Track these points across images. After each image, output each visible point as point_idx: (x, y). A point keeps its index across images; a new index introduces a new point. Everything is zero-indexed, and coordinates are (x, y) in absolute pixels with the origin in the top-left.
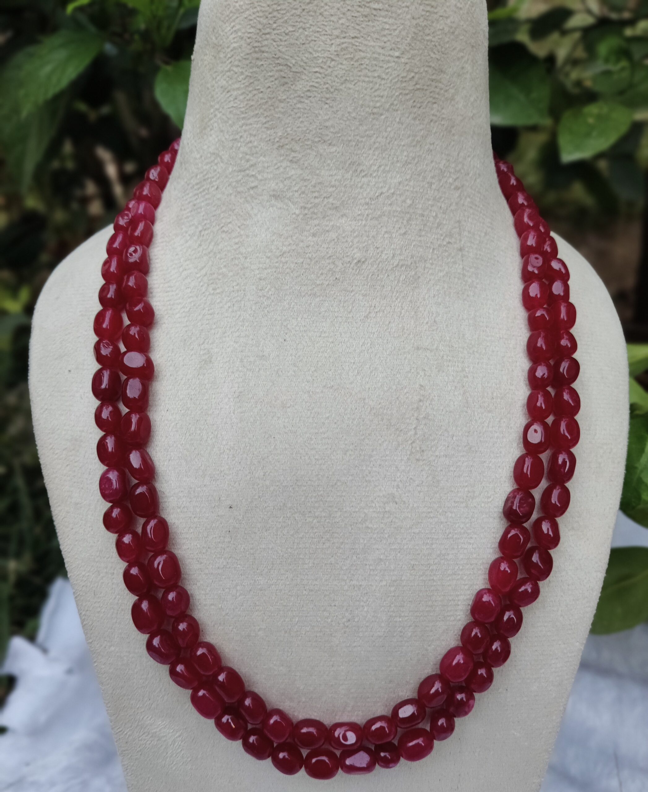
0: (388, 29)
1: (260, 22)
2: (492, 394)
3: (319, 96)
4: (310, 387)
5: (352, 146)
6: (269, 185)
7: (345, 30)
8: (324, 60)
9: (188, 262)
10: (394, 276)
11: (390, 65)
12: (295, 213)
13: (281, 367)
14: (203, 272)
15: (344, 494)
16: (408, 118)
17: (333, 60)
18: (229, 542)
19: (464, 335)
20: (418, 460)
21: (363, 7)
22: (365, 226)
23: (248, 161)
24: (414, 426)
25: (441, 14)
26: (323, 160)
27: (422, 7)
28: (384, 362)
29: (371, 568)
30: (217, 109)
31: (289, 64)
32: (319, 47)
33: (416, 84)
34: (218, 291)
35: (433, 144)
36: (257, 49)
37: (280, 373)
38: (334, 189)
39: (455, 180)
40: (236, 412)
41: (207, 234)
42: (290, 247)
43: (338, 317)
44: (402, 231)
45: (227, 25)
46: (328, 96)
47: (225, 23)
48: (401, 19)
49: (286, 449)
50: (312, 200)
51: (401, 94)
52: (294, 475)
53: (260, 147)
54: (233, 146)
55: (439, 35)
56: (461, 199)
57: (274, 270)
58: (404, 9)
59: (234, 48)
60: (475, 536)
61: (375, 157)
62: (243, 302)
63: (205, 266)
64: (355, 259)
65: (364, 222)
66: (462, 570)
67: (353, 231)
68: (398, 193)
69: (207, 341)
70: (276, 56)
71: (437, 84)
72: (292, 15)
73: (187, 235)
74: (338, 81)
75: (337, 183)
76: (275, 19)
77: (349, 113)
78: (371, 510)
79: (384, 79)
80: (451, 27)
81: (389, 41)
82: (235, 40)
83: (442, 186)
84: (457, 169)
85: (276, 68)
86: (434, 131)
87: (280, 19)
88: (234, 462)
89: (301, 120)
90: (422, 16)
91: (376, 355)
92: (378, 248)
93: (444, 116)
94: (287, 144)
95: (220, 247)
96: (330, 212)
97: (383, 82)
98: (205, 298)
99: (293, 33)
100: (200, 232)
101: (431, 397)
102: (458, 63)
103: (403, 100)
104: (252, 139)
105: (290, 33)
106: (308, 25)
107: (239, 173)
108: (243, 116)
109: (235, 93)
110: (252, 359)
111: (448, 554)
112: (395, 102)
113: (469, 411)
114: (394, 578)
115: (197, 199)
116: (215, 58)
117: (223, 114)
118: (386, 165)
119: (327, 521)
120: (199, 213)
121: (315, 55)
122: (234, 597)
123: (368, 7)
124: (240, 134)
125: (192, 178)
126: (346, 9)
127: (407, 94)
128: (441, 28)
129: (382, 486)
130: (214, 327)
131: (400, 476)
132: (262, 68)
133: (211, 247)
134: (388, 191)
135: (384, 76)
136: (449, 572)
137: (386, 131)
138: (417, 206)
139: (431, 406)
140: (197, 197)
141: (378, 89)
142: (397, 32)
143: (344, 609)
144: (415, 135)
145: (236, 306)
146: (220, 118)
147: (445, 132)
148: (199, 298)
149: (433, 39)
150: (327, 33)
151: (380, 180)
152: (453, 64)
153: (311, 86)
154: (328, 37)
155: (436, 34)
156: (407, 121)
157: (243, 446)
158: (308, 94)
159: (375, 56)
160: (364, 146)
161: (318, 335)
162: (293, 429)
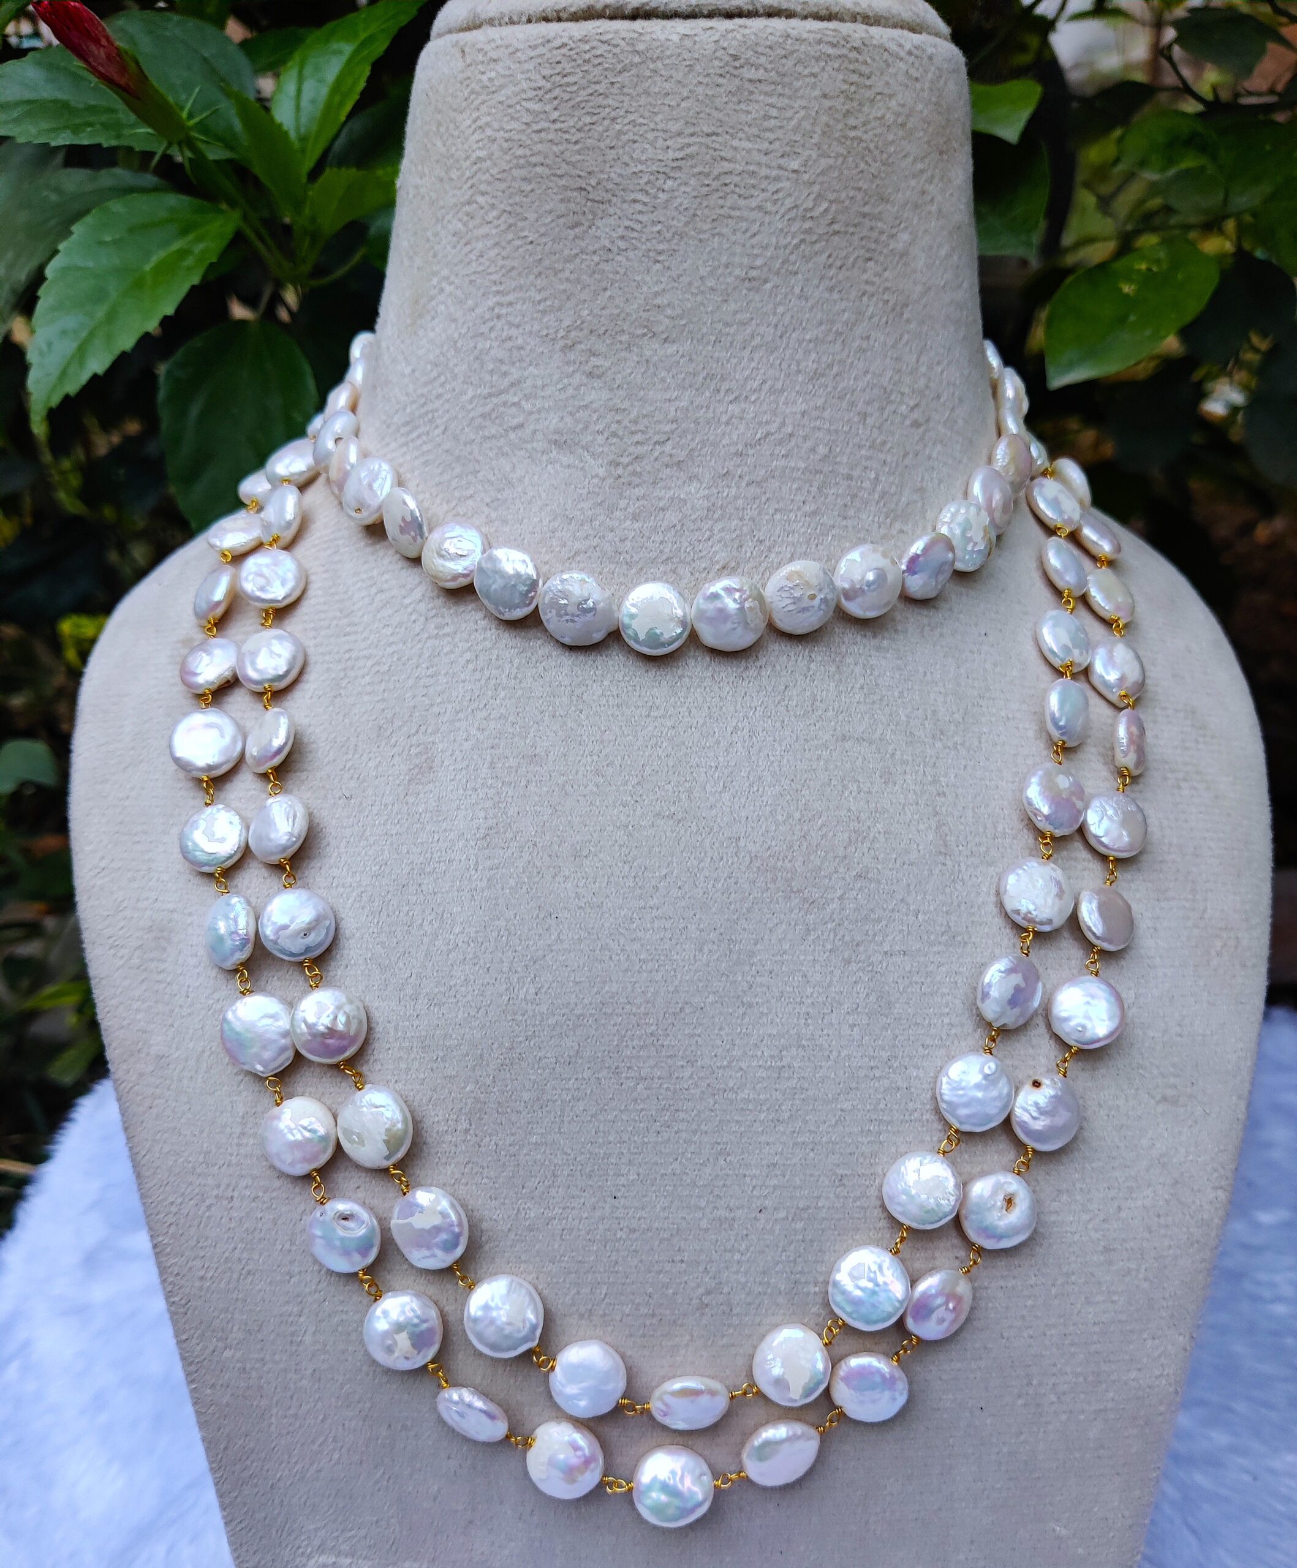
0: (776, 117)
3: (644, 247)
4: (628, 816)
6: (547, 422)
7: (693, 120)
8: (651, 178)
11: (781, 185)
12: (597, 476)
17: (669, 178)
18: (467, 1131)
19: (934, 712)
20: (848, 962)
21: (729, 76)
22: (736, 498)
23: (505, 374)
24: (839, 893)
25: (879, 90)
26: (652, 369)
28: (775, 764)
30: (444, 279)
31: (584, 186)
32: (642, 153)
35: (868, 337)
36: (522, 161)
37: (568, 788)
38: (675, 426)
39: (912, 409)
42: (588, 542)
44: (810, 507)
45: (464, 116)
46: (661, 247)
47: (461, 114)
48: (802, 97)
49: (580, 940)
50: (631, 449)
51: (802, 241)
52: (598, 993)
53: (528, 348)
54: (475, 348)
55: (875, 129)
56: (925, 446)
58: (807, 80)
59: (480, 159)
61: (753, 365)
65: (733, 491)
68: (800, 432)
69: (423, 728)
70: (560, 173)
71: (873, 224)
74: (681, 217)
75: (680, 416)
76: (556, 102)
78: (755, 1064)
79: (769, 213)
80: (898, 115)
81: (778, 139)
82: (480, 145)
83: (886, 420)
85: (559, 196)
86: (869, 313)
87: (566, 101)
88: (477, 968)
89: (608, 293)
90: (842, 92)
92: (761, 542)
93: (887, 284)
96: (665, 472)
97: (767, 219)
98: (420, 646)
101: (872, 835)
102: (913, 183)
103: (807, 253)
104: (514, 332)
107: (488, 400)
108: (494, 288)
109: (480, 245)
110: (512, 762)
113: (949, 863)
116: (441, 180)
117: (457, 288)
119: (665, 1086)
124: (490, 324)
126: (695, 82)
127: (815, 243)
128: (879, 115)
130: (439, 700)
131: (812, 994)
132: (533, 196)
134: (780, 428)
135: (769, 206)
137: (775, 314)
138: (838, 459)
140: (405, 449)
141: (759, 232)
142: (794, 122)
143: (701, 1268)
144: (833, 322)
145: (481, 658)
146: (451, 294)
147: (891, 316)
148: (409, 645)
149: (865, 137)
150: (659, 127)
151: (765, 407)
152: (903, 185)
153: (626, 228)
154: (661, 134)
155: (869, 127)
156: (816, 294)
157: (495, 934)
158: (622, 244)
159: (751, 168)
160: (732, 343)
161: (644, 713)
162: (594, 900)
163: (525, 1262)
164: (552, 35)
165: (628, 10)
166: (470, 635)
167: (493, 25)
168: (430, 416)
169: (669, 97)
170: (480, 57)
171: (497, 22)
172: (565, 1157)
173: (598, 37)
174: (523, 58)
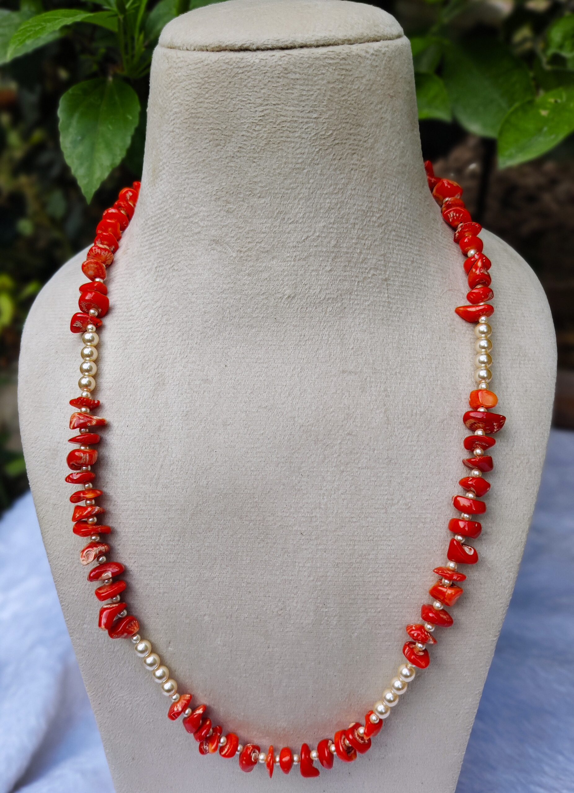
0: (305, 95)
1: (195, 92)
2: (412, 411)
3: (248, 156)
4: (247, 407)
5: (278, 198)
6: (210, 232)
7: (267, 98)
8: (250, 125)
9: (146, 295)
10: (322, 308)
11: (310, 125)
12: (232, 256)
13: (222, 390)
14: (158, 304)
15: (276, 501)
16: (329, 169)
17: (258, 125)
18: (179, 541)
19: (387, 358)
20: (343, 471)
21: (283, 78)
22: (294, 266)
23: (191, 209)
24: (339, 441)
25: (356, 76)
26: (254, 210)
27: (337, 73)
28: (312, 384)
29: (300, 565)
30: (164, 163)
31: (220, 128)
32: (245, 114)
33: (335, 140)
34: (171, 322)
35: (355, 189)
36: (193, 115)
37: (221, 395)
38: (265, 235)
39: (379, 218)
40: (184, 429)
41: (161, 271)
42: (229, 285)
43: (272, 345)
44: (328, 268)
45: (170, 91)
46: (255, 155)
47: (168, 89)
48: (318, 85)
49: (226, 462)
50: (246, 245)
51: (320, 149)
52: (233, 484)
53: (201, 198)
54: (178, 196)
55: (354, 94)
56: (386, 234)
57: (216, 305)
58: (320, 76)
59: (176, 113)
60: (394, 539)
61: (300, 206)
62: (191, 332)
63: (160, 299)
64: (286, 295)
65: (293, 263)
66: (381, 568)
67: (283, 271)
68: (323, 235)
69: (161, 365)
70: (209, 122)
71: (355, 137)
72: (221, 87)
73: (146, 269)
75: (267, 230)
76: (207, 90)
77: (274, 169)
78: (300, 515)
79: (304, 138)
80: (367, 85)
81: (307, 105)
83: (365, 225)
84: (381, 207)
85: (210, 132)
86: (355, 178)
87: (211, 90)
88: (182, 472)
89: (233, 176)
90: (337, 80)
91: (305, 378)
92: (306, 285)
93: (364, 164)
94: (222, 197)
95: (171, 283)
96: (263, 255)
97: (303, 141)
98: (159, 328)
99: (223, 102)
100: (156, 267)
101: (354, 416)
102: (376, 115)
103: (323, 155)
104: (194, 191)
105: (220, 102)
106: (234, 96)
107: (185, 220)
108: (185, 171)
109: (178, 151)
110: (198, 382)
111: (369, 554)
112: (316, 157)
113: (390, 428)
114: (320, 574)
115: (152, 238)
117: (170, 168)
118: (311, 212)
119: (262, 524)
120: (154, 251)
121: (242, 121)
122: (183, 587)
123: (287, 78)
124: (185, 187)
125: (149, 219)
126: (267, 81)
127: (327, 149)
128: (356, 88)
129: (310, 494)
130: (167, 353)
131: (326, 485)
132: (199, 131)
133: (164, 282)
134: (313, 234)
135: (304, 135)
136: (370, 570)
137: (309, 183)
138: (342, 245)
139: (354, 423)
140: (153, 236)
141: (299, 148)
142: (315, 96)
143: (277, 600)
144: (337, 184)
145: (185, 335)
146: (167, 171)
147: (366, 178)
148: (155, 327)
149: (349, 99)
150: (251, 102)
151: (306, 225)
152: (371, 117)
153: (240, 147)
154: (253, 105)
155: (351, 94)
156: (329, 173)
157: (189, 458)
158: (238, 154)
159: (295, 119)
160: (289, 197)
161: (255, 361)
162: (232, 444)
163: (204, 594)
164: (204, 58)
165: (237, 47)
166: (180, 324)
167: (180, 49)
168: (162, 224)
169: (256, 88)
170: (175, 66)
171: (181, 48)
172: (220, 552)
173: (223, 61)
174: (192, 68)
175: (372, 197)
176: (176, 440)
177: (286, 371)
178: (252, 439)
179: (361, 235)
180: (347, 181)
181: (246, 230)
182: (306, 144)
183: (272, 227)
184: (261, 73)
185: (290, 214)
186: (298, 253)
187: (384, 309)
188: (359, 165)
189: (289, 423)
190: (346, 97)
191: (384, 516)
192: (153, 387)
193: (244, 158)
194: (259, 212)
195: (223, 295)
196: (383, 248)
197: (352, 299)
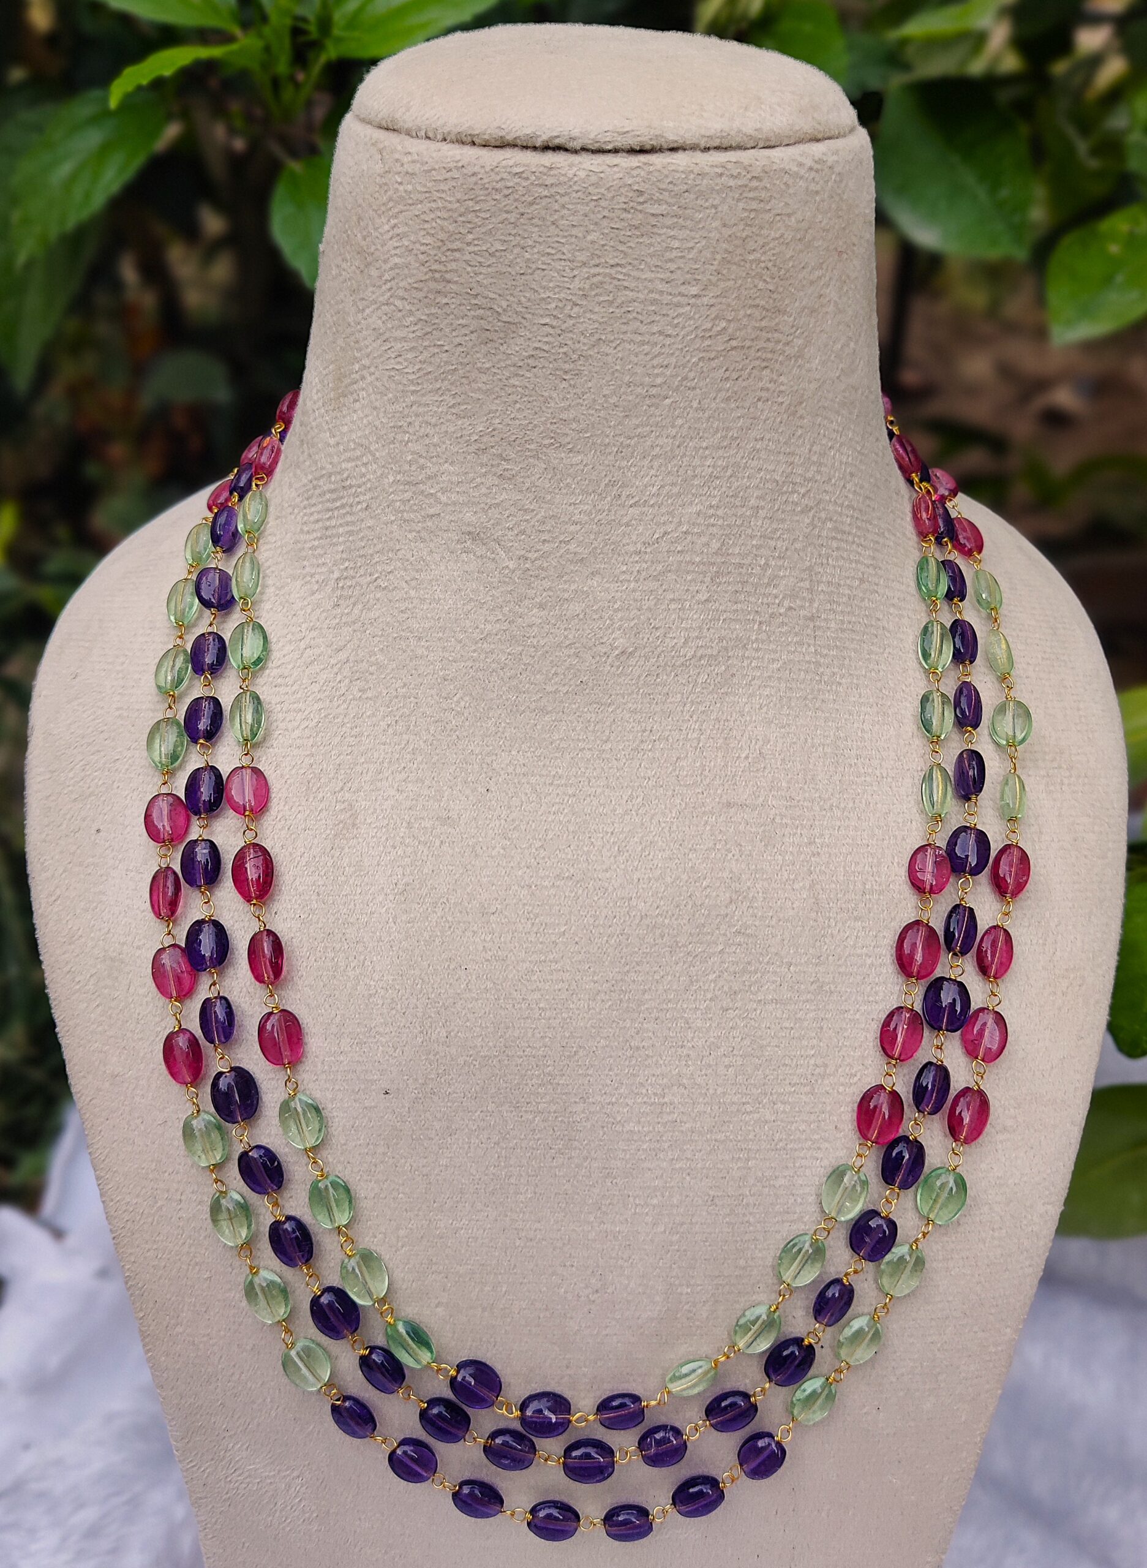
0: (677, 248)
1: (442, 229)
5: (611, 453)
6: (461, 516)
7: (597, 252)
8: (560, 305)
10: (686, 676)
12: (507, 567)
14: (342, 655)
15: (590, 1072)
19: (813, 776)
20: (725, 1009)
21: (632, 211)
23: (422, 468)
26: (558, 475)
28: (666, 830)
29: (637, 1202)
31: (495, 307)
33: (731, 340)
34: (369, 694)
37: (478, 850)
39: (803, 496)
40: (399, 920)
41: (350, 587)
42: (498, 625)
43: (584, 749)
48: (703, 228)
50: (539, 546)
51: (701, 359)
52: (501, 1037)
57: (469, 664)
59: (396, 266)
60: (827, 1145)
62: (413, 719)
63: (345, 646)
64: (616, 648)
67: (613, 600)
69: (348, 786)
70: (471, 293)
72: (502, 223)
74: (586, 341)
77: (604, 396)
79: (669, 336)
81: (679, 268)
82: (398, 251)
83: (777, 510)
85: (472, 313)
86: (763, 417)
88: (394, 1012)
90: (742, 219)
92: (657, 629)
94: (492, 447)
95: (372, 615)
99: (503, 254)
100: (338, 579)
102: (810, 291)
103: (705, 369)
105: (498, 254)
106: (530, 243)
107: (407, 487)
108: (412, 387)
111: (777, 1177)
112: (692, 375)
115: (329, 518)
116: (362, 272)
117: (377, 379)
118: (673, 484)
120: (334, 544)
121: (543, 296)
125: (322, 476)
127: (713, 359)
128: (777, 236)
129: (660, 1056)
130: (362, 760)
132: (447, 310)
133: (356, 612)
134: (676, 527)
135: (669, 330)
137: (673, 426)
141: (660, 354)
142: (695, 251)
145: (400, 724)
146: (370, 383)
148: (335, 704)
149: (762, 258)
150: (564, 257)
154: (567, 263)
155: (767, 248)
157: (410, 982)
158: (531, 362)
159: (653, 296)
162: (500, 953)
163: (436, 1263)
164: (466, 160)
165: (538, 143)
167: (412, 137)
168: (354, 490)
169: (575, 229)
170: (397, 168)
171: (413, 133)
172: (471, 1177)
173: (508, 170)
174: (438, 178)
175: (792, 454)
176: (381, 943)
177: (613, 803)
178: (541, 943)
179: (769, 530)
180: (750, 421)
181: (539, 517)
182: (676, 346)
183: (593, 511)
184: (590, 198)
185: (632, 487)
186: (645, 565)
187: (808, 677)
188: (774, 391)
189: (618, 910)
190: (757, 255)
191: (807, 1100)
192: (331, 829)
193: (544, 370)
194: (568, 481)
195: (485, 645)
196: (809, 555)
197: (748, 658)
